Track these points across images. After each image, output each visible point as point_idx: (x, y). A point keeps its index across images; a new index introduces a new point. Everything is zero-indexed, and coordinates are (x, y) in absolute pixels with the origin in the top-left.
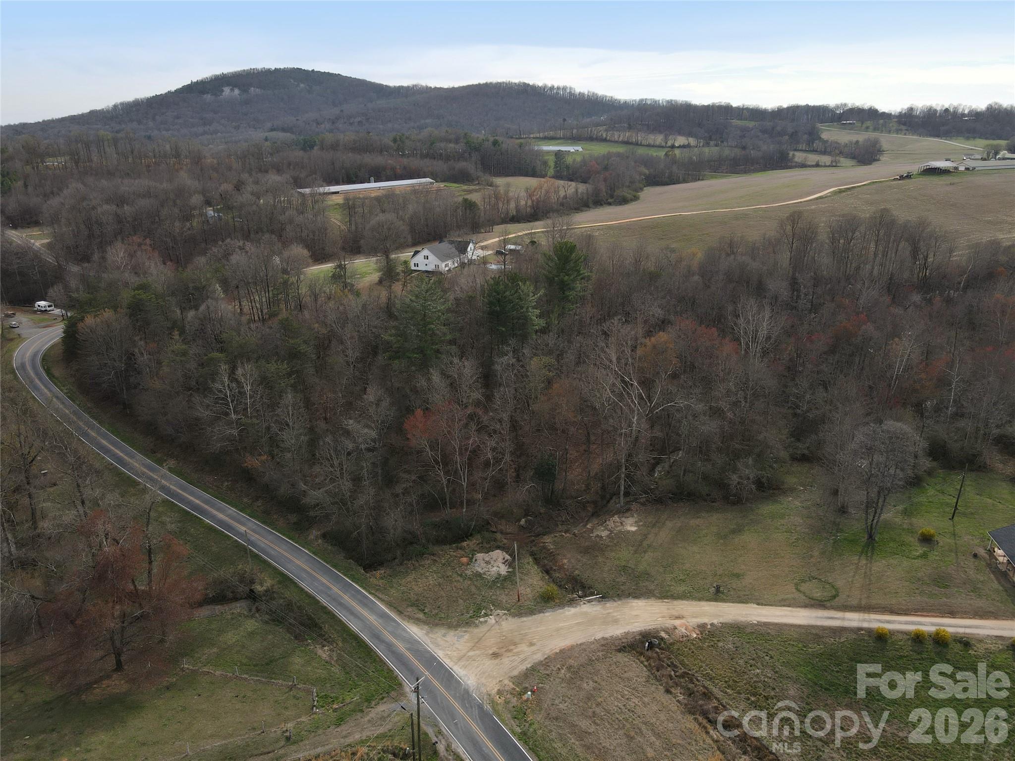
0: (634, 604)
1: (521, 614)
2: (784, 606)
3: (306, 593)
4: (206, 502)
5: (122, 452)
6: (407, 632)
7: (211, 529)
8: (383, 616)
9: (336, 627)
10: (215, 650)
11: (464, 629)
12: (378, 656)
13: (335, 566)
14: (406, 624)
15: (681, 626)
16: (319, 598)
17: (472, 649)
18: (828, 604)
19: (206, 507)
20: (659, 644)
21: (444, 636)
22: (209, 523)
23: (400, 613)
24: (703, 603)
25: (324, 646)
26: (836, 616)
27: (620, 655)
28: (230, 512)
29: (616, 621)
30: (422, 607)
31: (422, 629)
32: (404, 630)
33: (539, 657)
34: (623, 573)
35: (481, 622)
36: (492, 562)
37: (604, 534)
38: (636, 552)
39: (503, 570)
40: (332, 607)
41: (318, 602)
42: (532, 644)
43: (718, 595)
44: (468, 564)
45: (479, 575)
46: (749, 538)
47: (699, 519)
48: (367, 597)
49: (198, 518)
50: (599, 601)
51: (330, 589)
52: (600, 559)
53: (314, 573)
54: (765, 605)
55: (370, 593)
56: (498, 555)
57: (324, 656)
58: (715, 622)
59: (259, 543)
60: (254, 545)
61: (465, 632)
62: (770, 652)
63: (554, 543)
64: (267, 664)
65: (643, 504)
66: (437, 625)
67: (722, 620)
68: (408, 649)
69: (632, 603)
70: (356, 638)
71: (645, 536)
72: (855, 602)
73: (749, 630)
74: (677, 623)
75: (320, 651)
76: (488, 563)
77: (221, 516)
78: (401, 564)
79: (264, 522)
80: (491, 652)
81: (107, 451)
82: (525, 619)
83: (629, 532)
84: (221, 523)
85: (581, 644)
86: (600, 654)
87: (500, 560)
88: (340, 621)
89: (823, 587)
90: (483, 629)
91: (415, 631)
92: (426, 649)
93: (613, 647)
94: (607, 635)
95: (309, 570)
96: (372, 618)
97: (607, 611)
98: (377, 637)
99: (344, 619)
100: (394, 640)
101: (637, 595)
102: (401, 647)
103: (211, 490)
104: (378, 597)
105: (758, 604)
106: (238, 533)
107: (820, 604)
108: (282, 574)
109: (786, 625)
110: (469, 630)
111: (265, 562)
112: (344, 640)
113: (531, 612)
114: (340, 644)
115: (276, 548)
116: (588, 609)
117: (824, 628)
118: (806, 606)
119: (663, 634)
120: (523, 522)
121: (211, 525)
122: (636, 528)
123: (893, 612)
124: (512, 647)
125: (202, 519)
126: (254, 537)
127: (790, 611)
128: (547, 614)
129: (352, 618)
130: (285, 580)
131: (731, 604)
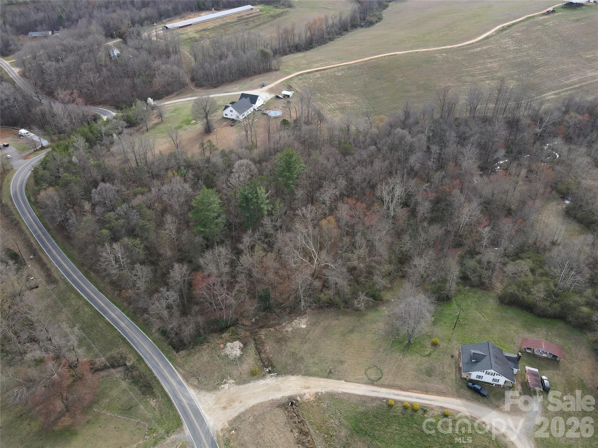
0: (291, 379)
1: (240, 383)
2: (356, 383)
3: (149, 368)
4: (107, 305)
5: (68, 266)
6: (189, 394)
7: (108, 324)
8: (180, 383)
9: (159, 389)
10: (108, 400)
11: (214, 392)
12: (175, 407)
13: (162, 351)
14: (189, 389)
15: (307, 393)
16: (154, 371)
17: (215, 404)
18: (375, 383)
19: (107, 308)
20: (296, 403)
21: (204, 396)
22: (107, 320)
23: (187, 381)
24: (322, 379)
25: (153, 399)
26: (376, 390)
27: (277, 409)
28: (117, 312)
29: (280, 390)
30: (198, 377)
31: (195, 392)
32: (188, 392)
33: (242, 410)
34: (292, 357)
35: (222, 388)
36: (234, 348)
37: (290, 329)
38: (301, 343)
39: (238, 353)
40: (159, 377)
41: (152, 373)
42: (241, 402)
43: (329, 374)
44: (224, 349)
45: (227, 356)
46: (355, 337)
47: (337, 321)
48: (174, 371)
49: (103, 316)
50: (276, 377)
51: (158, 365)
52: (284, 347)
53: (152, 354)
54: (348, 382)
55: (176, 369)
56: (238, 344)
57: (153, 405)
58: (323, 391)
59: (130, 334)
60: (127, 335)
61: (214, 393)
62: (341, 411)
63: (266, 335)
64: (129, 409)
65: (313, 309)
66: (202, 389)
67: (326, 390)
68: (188, 404)
69: (290, 378)
70: (166, 395)
71: (308, 331)
72: (387, 382)
73: (336, 397)
74: (306, 391)
75: (152, 402)
76: (232, 348)
77: (113, 315)
78: (193, 348)
79: (133, 320)
80: (223, 406)
81: (61, 266)
82: (241, 386)
83: (301, 328)
84: (113, 319)
85: (262, 403)
86: (269, 409)
87: (238, 347)
88: (162, 386)
89: (377, 372)
90: (222, 391)
91: (192, 392)
92: (196, 404)
93: (275, 405)
94: (274, 398)
95: (151, 353)
96: (174, 384)
97: (278, 383)
98: (175, 396)
99: (163, 384)
100: (183, 398)
101: (293, 372)
102: (185, 402)
103: (109, 296)
104: (179, 372)
105: (345, 381)
106: (120, 327)
107: (372, 382)
108: (139, 356)
109: (353, 394)
110: (216, 392)
111: (131, 347)
112: (162, 397)
113: (245, 382)
114: (160, 399)
115: (137, 338)
116: (270, 381)
117: (368, 397)
118: (365, 383)
119: (298, 398)
120: (253, 320)
121: (109, 322)
122: (306, 326)
123: (401, 389)
124: (232, 403)
125: (104, 317)
126: (128, 330)
127: (358, 386)
128: (251, 384)
129: (166, 383)
130: (140, 359)
131: (334, 380)
